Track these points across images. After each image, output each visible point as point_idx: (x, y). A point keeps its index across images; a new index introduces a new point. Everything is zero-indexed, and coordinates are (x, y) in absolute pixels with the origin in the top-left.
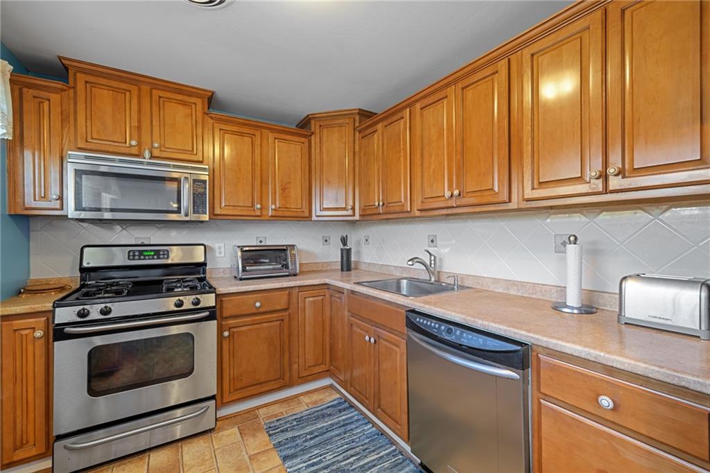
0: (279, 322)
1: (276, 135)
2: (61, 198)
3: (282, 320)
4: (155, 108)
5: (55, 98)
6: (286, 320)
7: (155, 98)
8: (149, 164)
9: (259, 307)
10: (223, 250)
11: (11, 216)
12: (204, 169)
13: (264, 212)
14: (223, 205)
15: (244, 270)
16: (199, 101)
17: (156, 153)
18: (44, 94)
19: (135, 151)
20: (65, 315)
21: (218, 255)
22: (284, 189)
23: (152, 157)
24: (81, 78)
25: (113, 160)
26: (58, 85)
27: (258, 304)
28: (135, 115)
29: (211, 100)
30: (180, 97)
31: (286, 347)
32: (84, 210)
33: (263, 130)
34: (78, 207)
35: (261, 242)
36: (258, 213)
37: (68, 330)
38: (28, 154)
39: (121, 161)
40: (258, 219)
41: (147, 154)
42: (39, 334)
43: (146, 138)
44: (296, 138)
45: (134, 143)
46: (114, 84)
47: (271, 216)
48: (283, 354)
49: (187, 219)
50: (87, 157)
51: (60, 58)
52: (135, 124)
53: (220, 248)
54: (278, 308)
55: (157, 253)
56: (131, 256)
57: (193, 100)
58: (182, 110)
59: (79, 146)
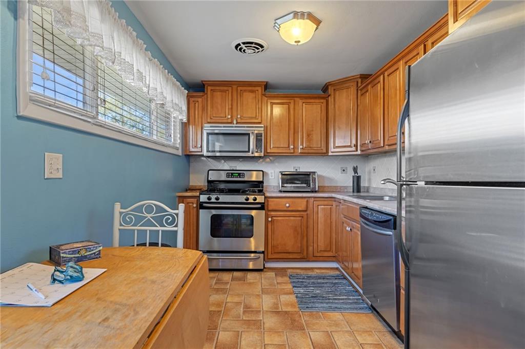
0: (300, 218)
1: (304, 101)
2: (201, 147)
3: (303, 217)
4: (239, 96)
5: (200, 100)
6: (305, 217)
7: (239, 91)
8: (236, 127)
9: (289, 207)
10: (273, 175)
11: (185, 155)
12: (261, 127)
13: (296, 150)
14: (272, 147)
15: (282, 186)
16: (259, 89)
17: (239, 121)
18: (196, 99)
19: (230, 121)
20: (203, 198)
21: (270, 177)
22: (308, 135)
23: (237, 123)
24: (209, 88)
25: (221, 127)
26: (201, 94)
27: (287, 205)
28: (230, 103)
29: (266, 86)
30: (250, 88)
31: (305, 234)
32: (209, 152)
33: (296, 99)
34: (208, 151)
35: (296, 170)
36: (292, 151)
37: (205, 205)
38: (191, 127)
39: (224, 127)
40: (292, 156)
41: (235, 122)
42: (195, 205)
43: (235, 113)
44: (317, 101)
45: (229, 117)
46: (222, 88)
47: (300, 153)
48: (303, 238)
49: (253, 155)
50: (211, 127)
51: (202, 81)
52: (230, 107)
53: (272, 173)
54: (300, 209)
55: (239, 174)
56: (228, 175)
57: (257, 88)
58: (252, 95)
59: (209, 121)
